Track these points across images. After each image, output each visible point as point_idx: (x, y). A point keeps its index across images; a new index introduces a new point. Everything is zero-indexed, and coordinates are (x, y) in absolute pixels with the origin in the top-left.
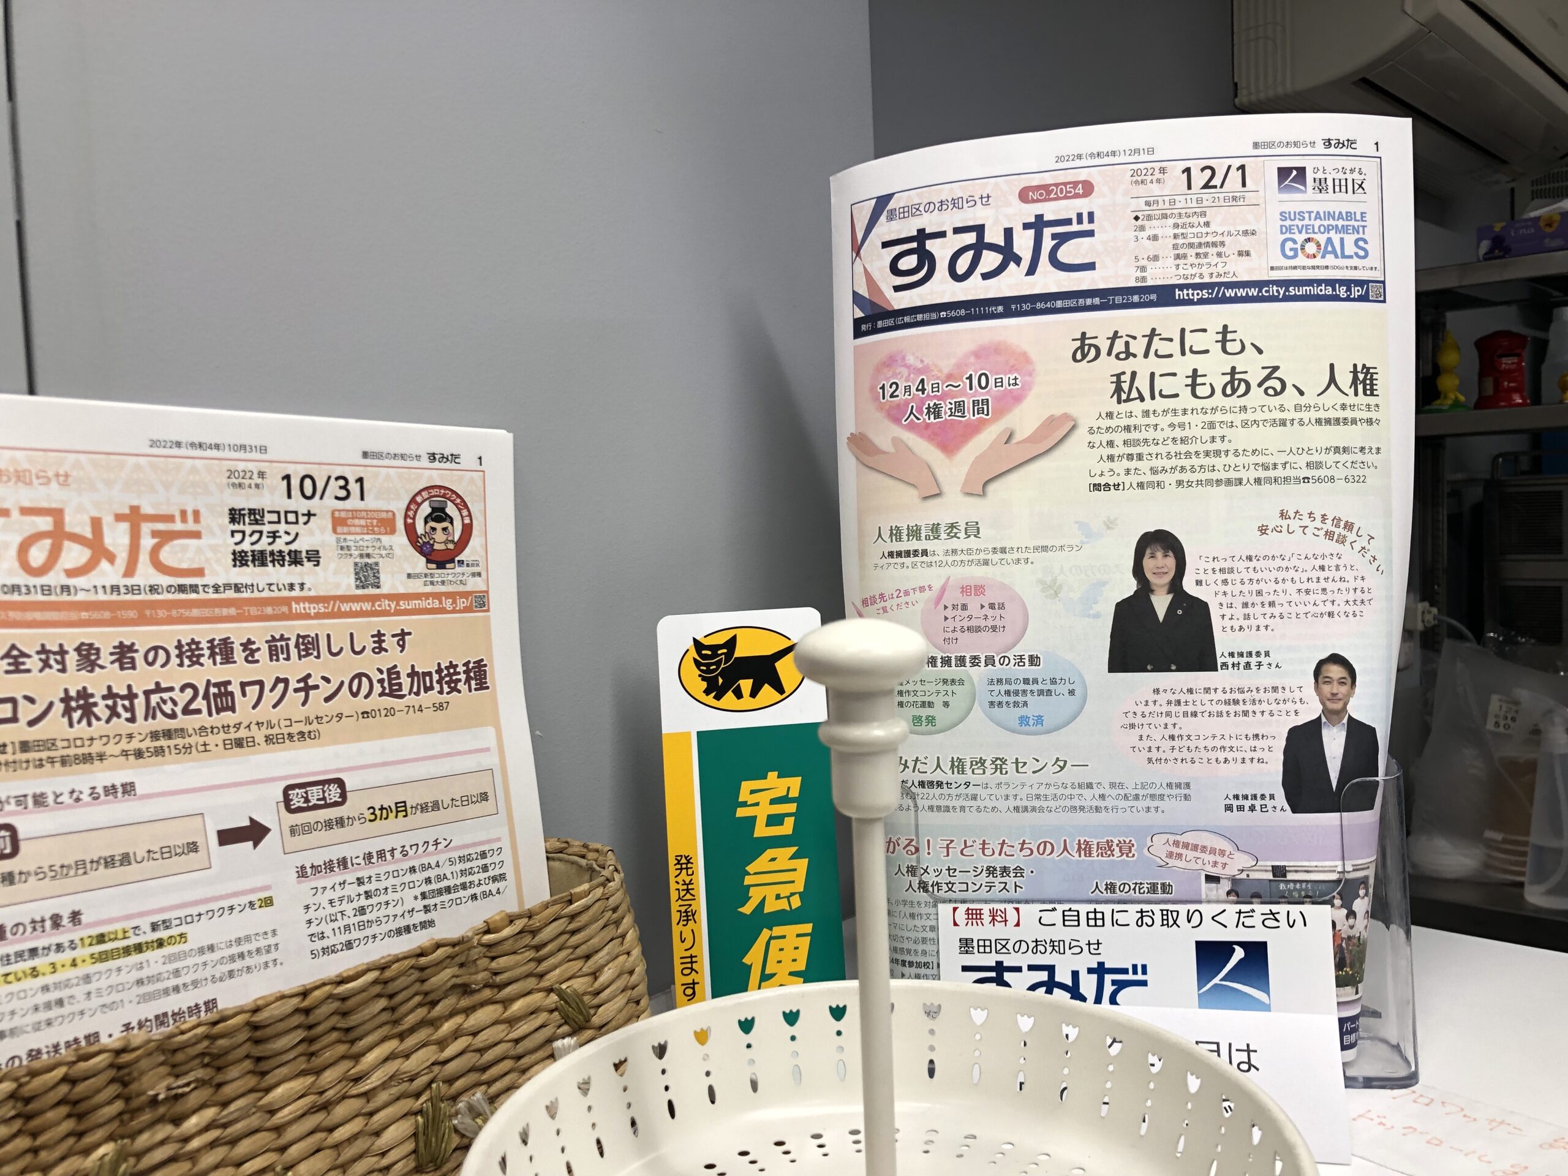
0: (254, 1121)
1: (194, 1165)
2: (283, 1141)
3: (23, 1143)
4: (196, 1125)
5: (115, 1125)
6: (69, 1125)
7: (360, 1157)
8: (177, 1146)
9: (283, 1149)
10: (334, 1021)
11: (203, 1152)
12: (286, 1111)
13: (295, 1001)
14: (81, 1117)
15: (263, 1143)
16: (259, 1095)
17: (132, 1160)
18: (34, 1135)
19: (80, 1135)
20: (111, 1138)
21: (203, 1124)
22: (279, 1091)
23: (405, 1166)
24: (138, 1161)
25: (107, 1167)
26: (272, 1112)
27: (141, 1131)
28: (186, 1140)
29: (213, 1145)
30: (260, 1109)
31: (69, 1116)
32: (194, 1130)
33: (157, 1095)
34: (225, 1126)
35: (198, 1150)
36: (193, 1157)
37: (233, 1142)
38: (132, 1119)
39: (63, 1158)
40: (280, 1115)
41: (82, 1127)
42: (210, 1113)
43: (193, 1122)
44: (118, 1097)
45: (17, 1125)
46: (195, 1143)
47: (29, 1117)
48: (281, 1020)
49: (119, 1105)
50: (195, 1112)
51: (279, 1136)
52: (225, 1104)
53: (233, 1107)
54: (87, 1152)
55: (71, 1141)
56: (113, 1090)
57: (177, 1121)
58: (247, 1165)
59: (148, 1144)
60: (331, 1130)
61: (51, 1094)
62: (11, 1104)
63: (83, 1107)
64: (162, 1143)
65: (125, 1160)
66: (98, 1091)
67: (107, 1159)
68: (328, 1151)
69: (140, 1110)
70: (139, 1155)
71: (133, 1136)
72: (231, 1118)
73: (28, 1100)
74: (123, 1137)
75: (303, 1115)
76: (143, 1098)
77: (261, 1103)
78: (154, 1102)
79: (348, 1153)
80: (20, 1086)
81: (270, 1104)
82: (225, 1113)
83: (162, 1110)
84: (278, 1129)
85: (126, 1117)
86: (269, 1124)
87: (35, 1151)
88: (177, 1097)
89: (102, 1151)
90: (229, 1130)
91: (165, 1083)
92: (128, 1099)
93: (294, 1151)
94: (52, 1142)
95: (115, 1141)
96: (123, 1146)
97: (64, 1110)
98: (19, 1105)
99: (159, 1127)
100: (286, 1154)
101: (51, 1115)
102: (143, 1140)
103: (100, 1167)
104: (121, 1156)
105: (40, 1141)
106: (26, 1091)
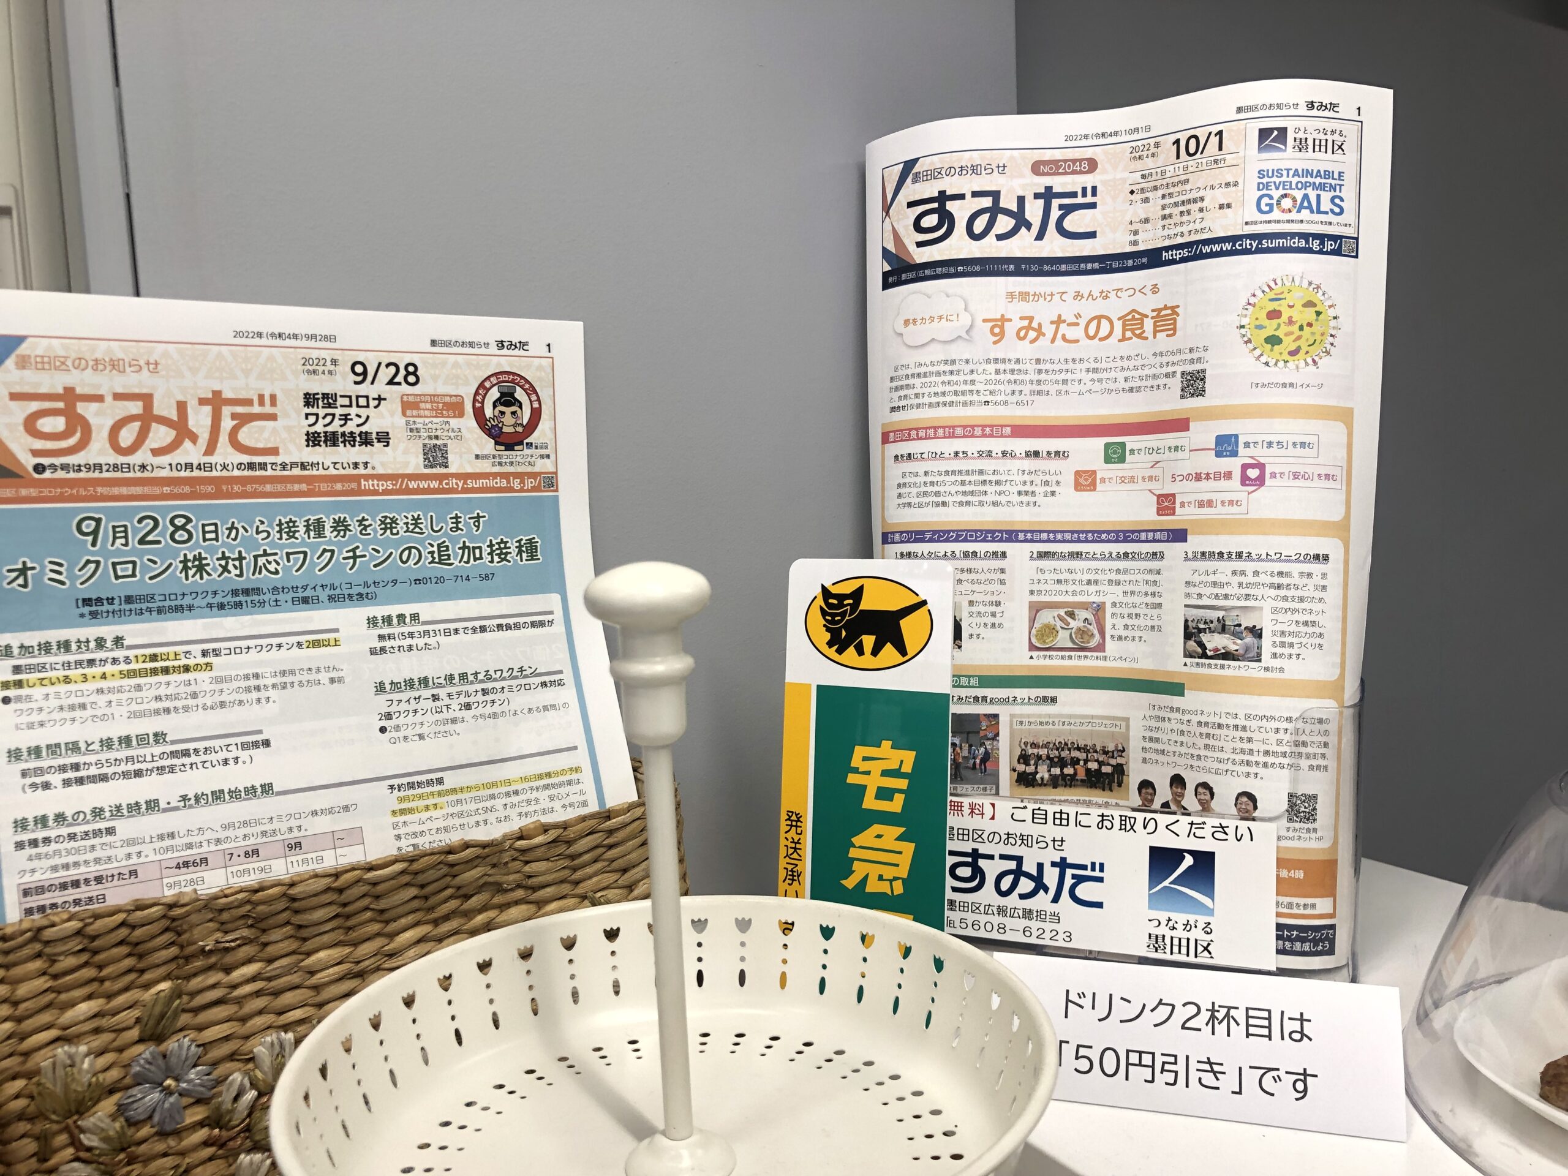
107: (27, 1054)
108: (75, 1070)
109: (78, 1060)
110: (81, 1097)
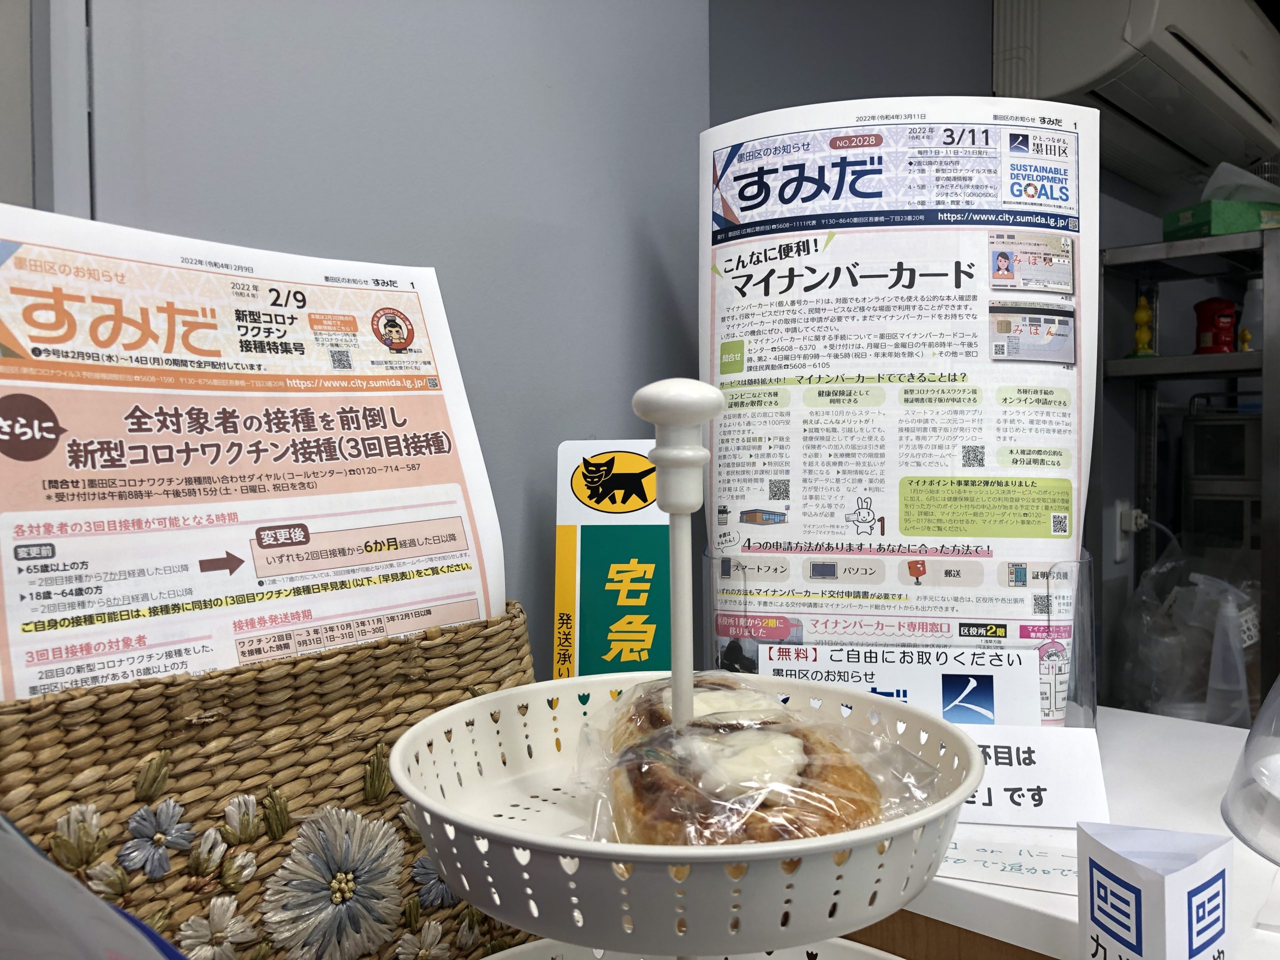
0: (255, 750)
1: (213, 775)
2: (274, 767)
3: (97, 742)
4: (216, 747)
5: (161, 738)
6: (130, 734)
7: (325, 787)
8: (202, 760)
9: (273, 774)
10: (313, 687)
11: (219, 767)
12: (277, 747)
13: (289, 667)
14: (138, 729)
15: (260, 767)
16: (260, 733)
17: (171, 766)
18: (106, 737)
19: (137, 742)
20: (157, 748)
21: (221, 747)
22: (272, 732)
23: (356, 798)
24: (175, 767)
25: (154, 766)
26: (267, 747)
27: (177, 746)
28: (208, 757)
29: (226, 763)
30: (260, 741)
31: (130, 727)
32: (214, 751)
33: (191, 721)
34: (235, 751)
35: (216, 765)
36: (212, 770)
37: (239, 764)
38: (173, 736)
39: (123, 758)
40: (273, 749)
41: (138, 737)
42: (225, 741)
43: (212, 746)
44: (164, 718)
45: (95, 728)
46: (213, 761)
47: (103, 724)
48: (278, 680)
49: (164, 725)
50: (214, 738)
51: (271, 764)
52: (236, 736)
53: (241, 739)
54: (140, 756)
55: (130, 746)
56: (161, 713)
57: (203, 743)
58: (248, 781)
59: (183, 755)
60: (307, 765)
61: (121, 708)
62: (91, 712)
63: (140, 721)
64: (192, 756)
65: (167, 765)
66: (152, 711)
67: (154, 762)
68: (304, 780)
69: (178, 730)
70: (176, 763)
71: (172, 748)
72: (240, 745)
73: (103, 711)
74: (165, 749)
75: (288, 752)
76: (182, 722)
77: (260, 739)
78: (189, 725)
79: (318, 783)
80: (100, 699)
81: (266, 740)
82: (236, 742)
83: (193, 733)
84: (271, 759)
85: (168, 734)
86: (264, 755)
87: (105, 749)
88: (204, 725)
89: (148, 757)
90: (237, 755)
91: (197, 714)
92: (171, 721)
93: (280, 776)
94: (117, 744)
95: (160, 750)
96: (166, 754)
97: (127, 722)
98: (98, 714)
99: (190, 745)
100: (275, 777)
101: (117, 725)
102: (179, 753)
103: (150, 766)
104: (165, 762)
105: (110, 742)
106: (104, 704)
107: (43, 813)
108: (86, 825)
109: (88, 817)
110: (91, 848)
